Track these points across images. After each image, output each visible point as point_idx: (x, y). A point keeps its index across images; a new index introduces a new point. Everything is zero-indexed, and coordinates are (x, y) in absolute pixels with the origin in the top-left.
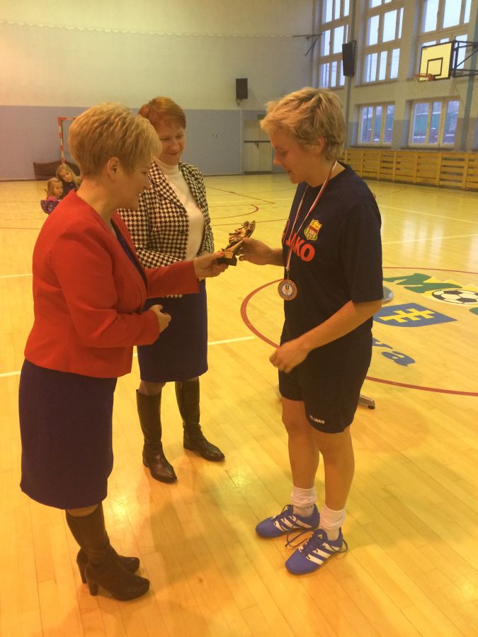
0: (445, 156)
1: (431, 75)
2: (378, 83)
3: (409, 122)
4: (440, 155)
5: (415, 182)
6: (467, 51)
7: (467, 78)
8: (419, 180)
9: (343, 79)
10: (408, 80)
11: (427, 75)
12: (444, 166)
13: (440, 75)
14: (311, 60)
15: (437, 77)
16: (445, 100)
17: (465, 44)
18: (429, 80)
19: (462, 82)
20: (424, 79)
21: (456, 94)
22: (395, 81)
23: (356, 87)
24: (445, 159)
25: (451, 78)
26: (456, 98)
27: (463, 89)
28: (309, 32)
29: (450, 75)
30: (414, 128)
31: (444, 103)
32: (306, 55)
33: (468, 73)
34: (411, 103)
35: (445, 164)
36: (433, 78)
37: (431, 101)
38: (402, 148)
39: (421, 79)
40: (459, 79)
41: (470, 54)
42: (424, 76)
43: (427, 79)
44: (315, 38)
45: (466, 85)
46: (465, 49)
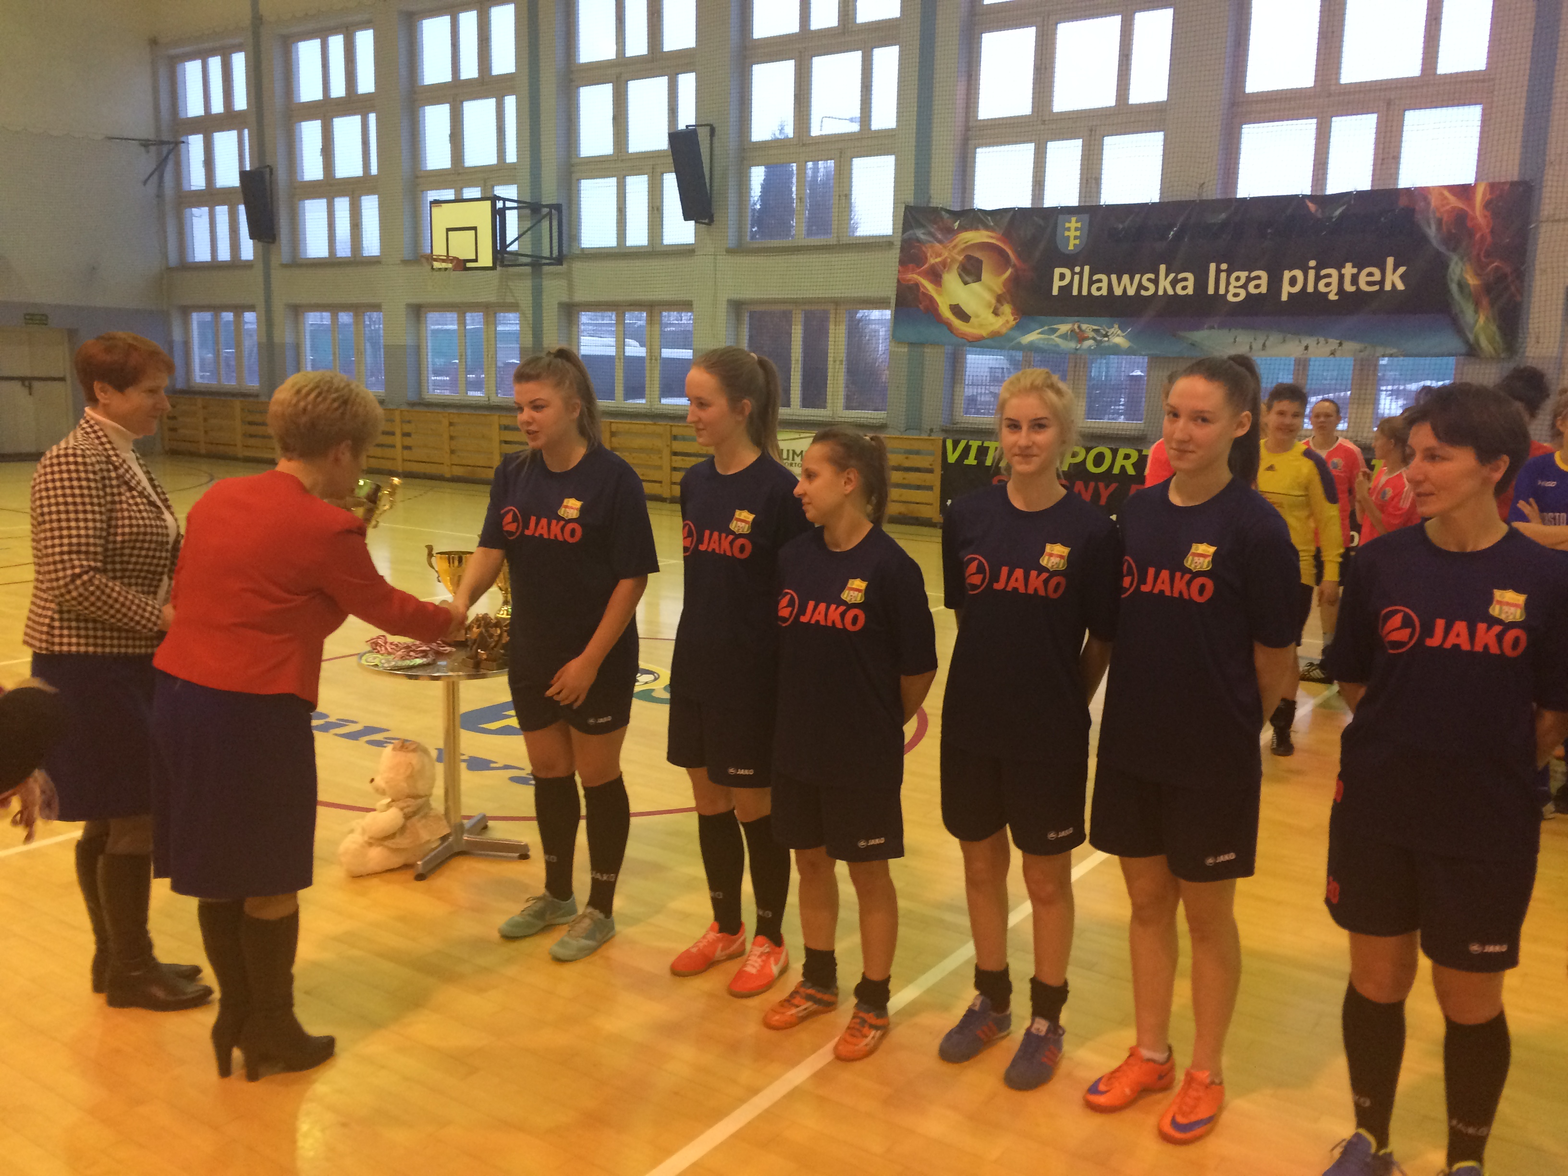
0: (506, 421)
1: (455, 258)
2: (332, 263)
3: (418, 349)
4: (496, 419)
5: (448, 475)
6: (520, 217)
7: (528, 269)
8: (458, 471)
9: (248, 249)
10: (405, 262)
11: (448, 259)
13: (476, 260)
14: (160, 196)
15: (469, 265)
16: (490, 310)
17: (515, 205)
18: (455, 269)
19: (519, 276)
20: (444, 265)
21: (510, 300)
22: (373, 262)
23: (285, 266)
25: (498, 268)
26: (513, 307)
27: (522, 290)
28: (146, 131)
29: (494, 262)
30: (430, 360)
31: (487, 316)
32: (145, 182)
33: (528, 260)
34: (417, 311)
35: (508, 439)
36: (461, 265)
37: (461, 309)
38: (413, 405)
39: (437, 265)
40: (511, 269)
41: (528, 224)
42: (443, 261)
43: (450, 266)
44: (165, 149)
45: (528, 283)
46: (515, 211)
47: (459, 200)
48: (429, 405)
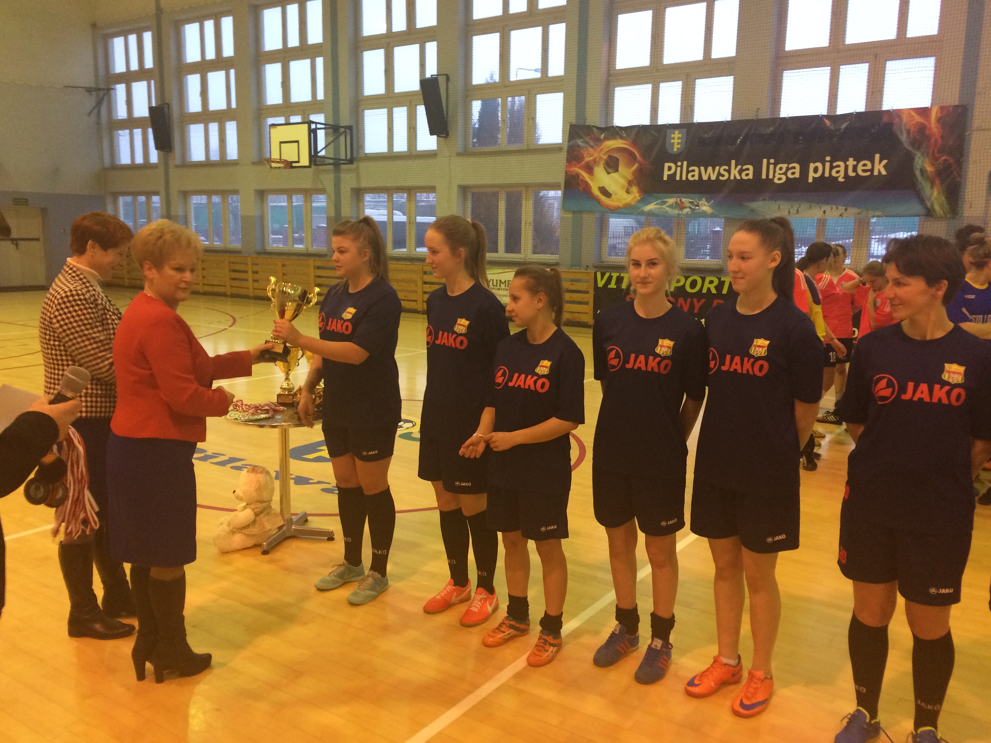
0: (318, 263)
1: (285, 161)
2: (207, 164)
3: (262, 218)
4: (312, 262)
6: (326, 134)
7: (331, 167)
9: (154, 156)
10: (253, 163)
11: (281, 161)
12: (318, 277)
13: (298, 162)
15: (294, 165)
16: (308, 193)
17: (323, 126)
18: (285, 168)
19: (326, 171)
20: (278, 165)
21: (320, 186)
22: (234, 163)
23: (177, 166)
24: (319, 268)
25: (313, 166)
26: (322, 191)
27: (328, 180)
28: (89, 82)
29: (310, 163)
30: (270, 225)
31: (306, 197)
32: (89, 114)
33: (331, 161)
34: (262, 194)
36: (289, 165)
37: (289, 192)
38: (259, 253)
39: (274, 165)
40: (321, 167)
41: (331, 139)
42: (278, 162)
43: (282, 165)
44: (101, 93)
45: (332, 176)
46: (323, 131)
47: (288, 124)
48: (270, 253)
